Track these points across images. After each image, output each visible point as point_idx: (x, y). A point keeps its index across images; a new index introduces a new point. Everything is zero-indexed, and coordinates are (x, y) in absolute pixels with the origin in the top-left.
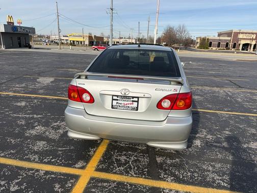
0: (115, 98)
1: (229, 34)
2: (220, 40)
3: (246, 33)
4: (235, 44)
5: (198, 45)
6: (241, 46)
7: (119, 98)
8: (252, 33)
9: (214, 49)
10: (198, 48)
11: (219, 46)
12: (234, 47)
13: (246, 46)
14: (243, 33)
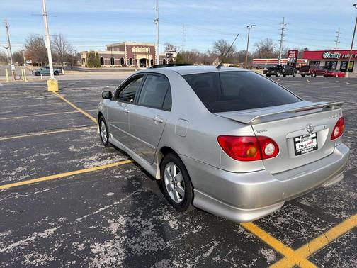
0: (297, 140)
1: (121, 47)
2: (112, 55)
3: (140, 46)
4: (131, 60)
5: (85, 63)
6: (138, 62)
7: (300, 139)
8: (147, 47)
9: (108, 66)
10: (86, 66)
11: (113, 63)
12: (131, 64)
13: (143, 62)
14: (136, 46)
